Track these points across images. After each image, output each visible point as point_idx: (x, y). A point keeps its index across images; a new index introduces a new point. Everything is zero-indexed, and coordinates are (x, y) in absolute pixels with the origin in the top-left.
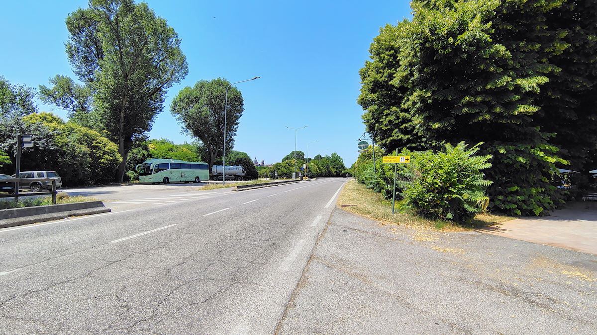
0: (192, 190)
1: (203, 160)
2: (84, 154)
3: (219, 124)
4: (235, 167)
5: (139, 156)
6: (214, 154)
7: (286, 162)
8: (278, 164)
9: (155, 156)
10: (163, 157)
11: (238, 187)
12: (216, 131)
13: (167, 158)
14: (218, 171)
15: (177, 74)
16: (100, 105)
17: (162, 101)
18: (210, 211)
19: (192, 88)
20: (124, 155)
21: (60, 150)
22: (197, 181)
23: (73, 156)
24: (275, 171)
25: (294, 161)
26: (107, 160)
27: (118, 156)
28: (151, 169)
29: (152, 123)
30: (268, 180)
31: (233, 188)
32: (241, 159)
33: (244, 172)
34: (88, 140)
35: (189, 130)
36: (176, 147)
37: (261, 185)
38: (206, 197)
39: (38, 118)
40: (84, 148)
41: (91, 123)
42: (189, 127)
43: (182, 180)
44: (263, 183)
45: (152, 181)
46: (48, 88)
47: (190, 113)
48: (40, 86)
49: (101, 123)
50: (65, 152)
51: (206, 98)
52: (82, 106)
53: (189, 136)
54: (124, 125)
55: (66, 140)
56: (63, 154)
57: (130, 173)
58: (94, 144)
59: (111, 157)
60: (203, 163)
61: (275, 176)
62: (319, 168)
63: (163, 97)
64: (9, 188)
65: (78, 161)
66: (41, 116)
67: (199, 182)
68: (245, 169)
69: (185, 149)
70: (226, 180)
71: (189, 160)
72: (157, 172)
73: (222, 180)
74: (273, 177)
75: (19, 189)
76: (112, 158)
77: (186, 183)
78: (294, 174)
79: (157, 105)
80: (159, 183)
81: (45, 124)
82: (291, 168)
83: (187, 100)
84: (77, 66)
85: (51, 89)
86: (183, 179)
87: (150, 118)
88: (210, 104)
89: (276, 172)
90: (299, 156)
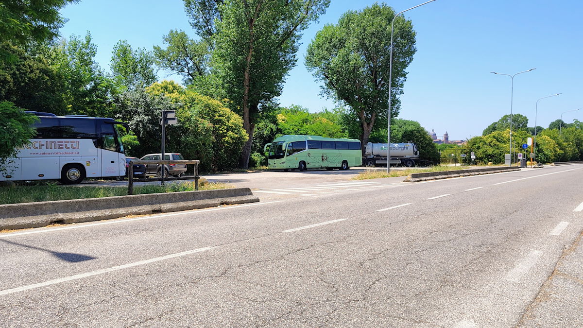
0: (343, 180)
1: (352, 136)
2: (207, 131)
3: (376, 78)
4: (402, 145)
5: (266, 132)
6: (368, 124)
7: (492, 135)
8: (476, 138)
9: (286, 132)
10: (296, 133)
11: (414, 176)
12: (371, 90)
13: (301, 134)
14: (375, 153)
15: (314, 8)
16: (220, 65)
17: (294, 50)
18: (384, 206)
19: (335, 26)
20: (250, 131)
21: (183, 127)
22: (344, 167)
23: (196, 135)
24: (471, 151)
25: (508, 133)
26: (231, 138)
27: (243, 131)
28: (283, 149)
29: (283, 84)
30: (458, 166)
31: (405, 178)
32: (412, 132)
33: (416, 154)
34: (210, 113)
35: (331, 90)
36: (313, 116)
37: (450, 173)
38: (370, 189)
39: (160, 88)
40: (207, 124)
41: (212, 90)
42: (331, 85)
43: (323, 166)
44: (451, 170)
45: (284, 166)
46: (162, 49)
47: (332, 65)
48: (154, 47)
49: (223, 88)
50: (187, 129)
51: (355, 39)
52: (197, 67)
53: (331, 100)
54: (249, 90)
55: (188, 114)
56: (185, 131)
57: (256, 157)
58: (217, 117)
59: (236, 134)
60: (353, 140)
61: (470, 159)
62: (559, 145)
63: (296, 44)
64: (140, 173)
65: (201, 140)
66: (162, 85)
67: (348, 168)
68: (418, 148)
69: (324, 120)
70: (391, 165)
71: (331, 135)
72: (290, 154)
73: (385, 165)
74: (467, 161)
75: (147, 175)
76: (236, 136)
77: (329, 169)
78: (508, 156)
79: (288, 57)
80: (293, 170)
81: (167, 95)
82: (501, 145)
83: (327, 45)
84: (195, 15)
85: (166, 49)
86: (325, 164)
87: (280, 78)
88: (362, 46)
89: (472, 153)
90: (518, 123)
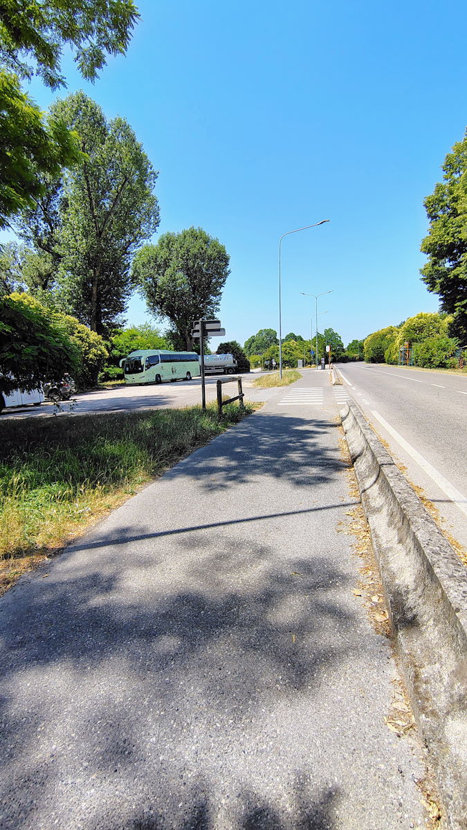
4: (225, 356)
22: (188, 378)
26: (95, 355)
28: (142, 364)
43: (173, 378)
45: (144, 380)
47: (160, 284)
51: (180, 259)
61: (272, 365)
68: (235, 358)
72: (148, 368)
76: (98, 352)
78: (300, 362)
83: (152, 264)
86: (175, 376)
88: (186, 267)
89: (273, 360)
